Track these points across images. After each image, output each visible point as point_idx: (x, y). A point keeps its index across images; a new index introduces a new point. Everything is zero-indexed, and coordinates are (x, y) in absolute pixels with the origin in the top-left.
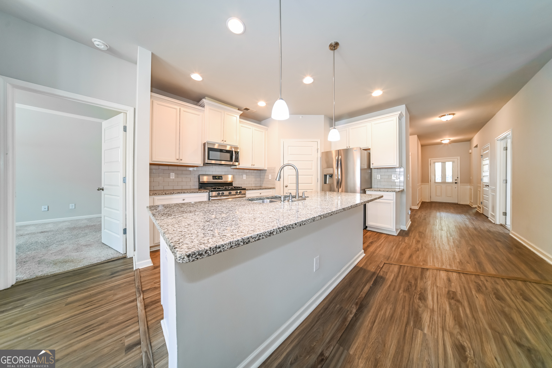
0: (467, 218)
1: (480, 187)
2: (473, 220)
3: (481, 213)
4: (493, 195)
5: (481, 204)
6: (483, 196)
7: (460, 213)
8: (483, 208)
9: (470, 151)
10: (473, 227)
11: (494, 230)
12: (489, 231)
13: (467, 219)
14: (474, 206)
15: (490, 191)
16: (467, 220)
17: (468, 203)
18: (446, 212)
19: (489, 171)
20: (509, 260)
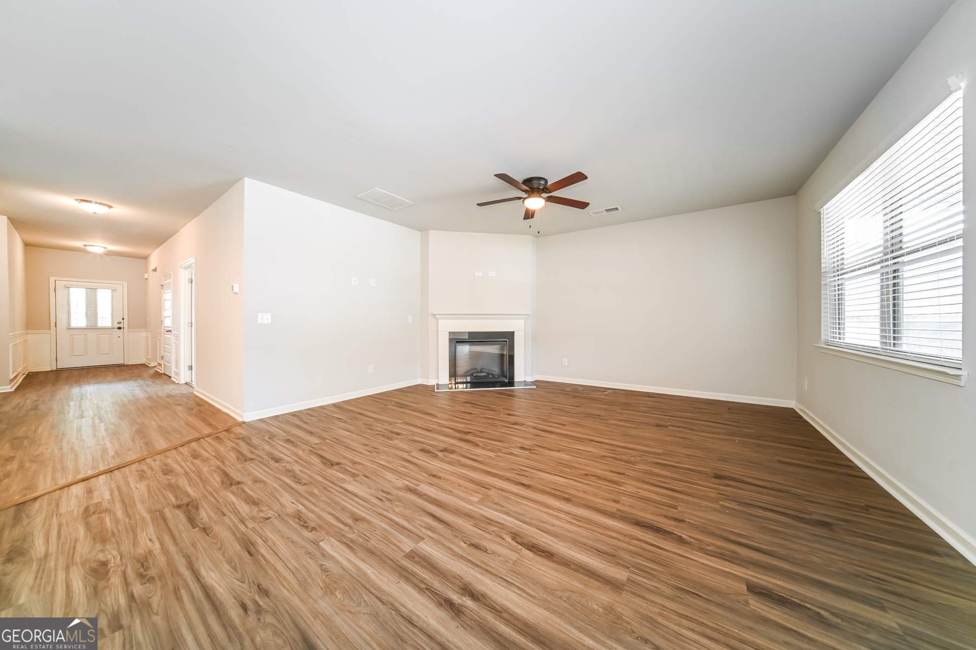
0: (138, 384)
1: (160, 333)
2: (148, 386)
3: (161, 373)
4: (177, 344)
5: (162, 359)
6: (164, 347)
7: (125, 380)
8: (164, 364)
9: (146, 276)
10: (147, 396)
11: (177, 392)
12: (169, 396)
13: (137, 386)
14: (152, 364)
15: (173, 338)
16: (138, 388)
17: (142, 361)
18: (97, 383)
19: (171, 309)
20: (188, 424)
